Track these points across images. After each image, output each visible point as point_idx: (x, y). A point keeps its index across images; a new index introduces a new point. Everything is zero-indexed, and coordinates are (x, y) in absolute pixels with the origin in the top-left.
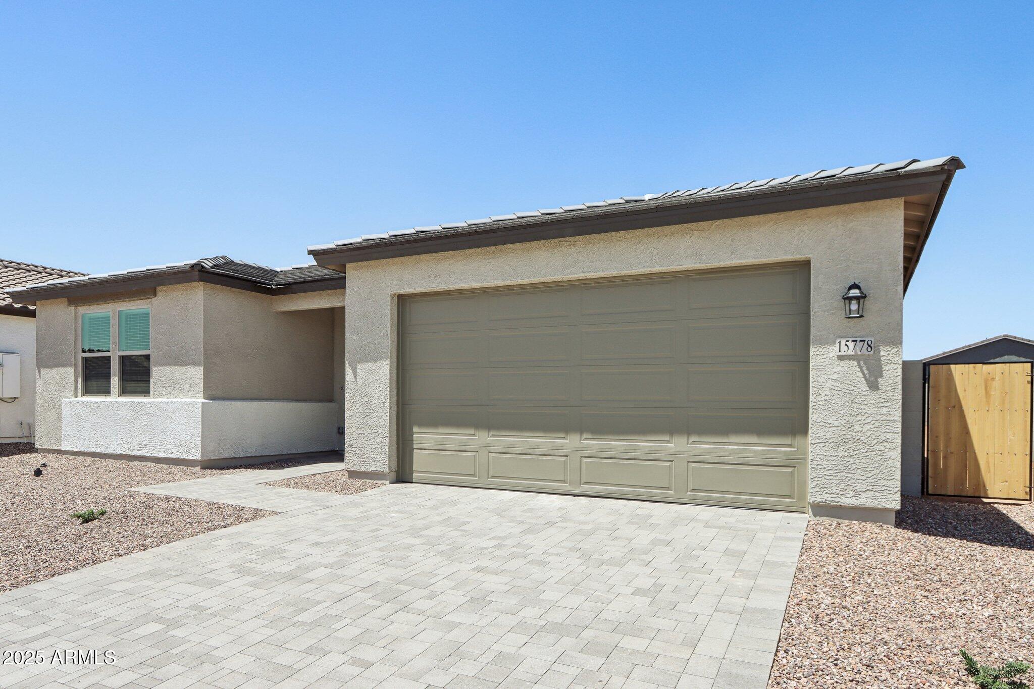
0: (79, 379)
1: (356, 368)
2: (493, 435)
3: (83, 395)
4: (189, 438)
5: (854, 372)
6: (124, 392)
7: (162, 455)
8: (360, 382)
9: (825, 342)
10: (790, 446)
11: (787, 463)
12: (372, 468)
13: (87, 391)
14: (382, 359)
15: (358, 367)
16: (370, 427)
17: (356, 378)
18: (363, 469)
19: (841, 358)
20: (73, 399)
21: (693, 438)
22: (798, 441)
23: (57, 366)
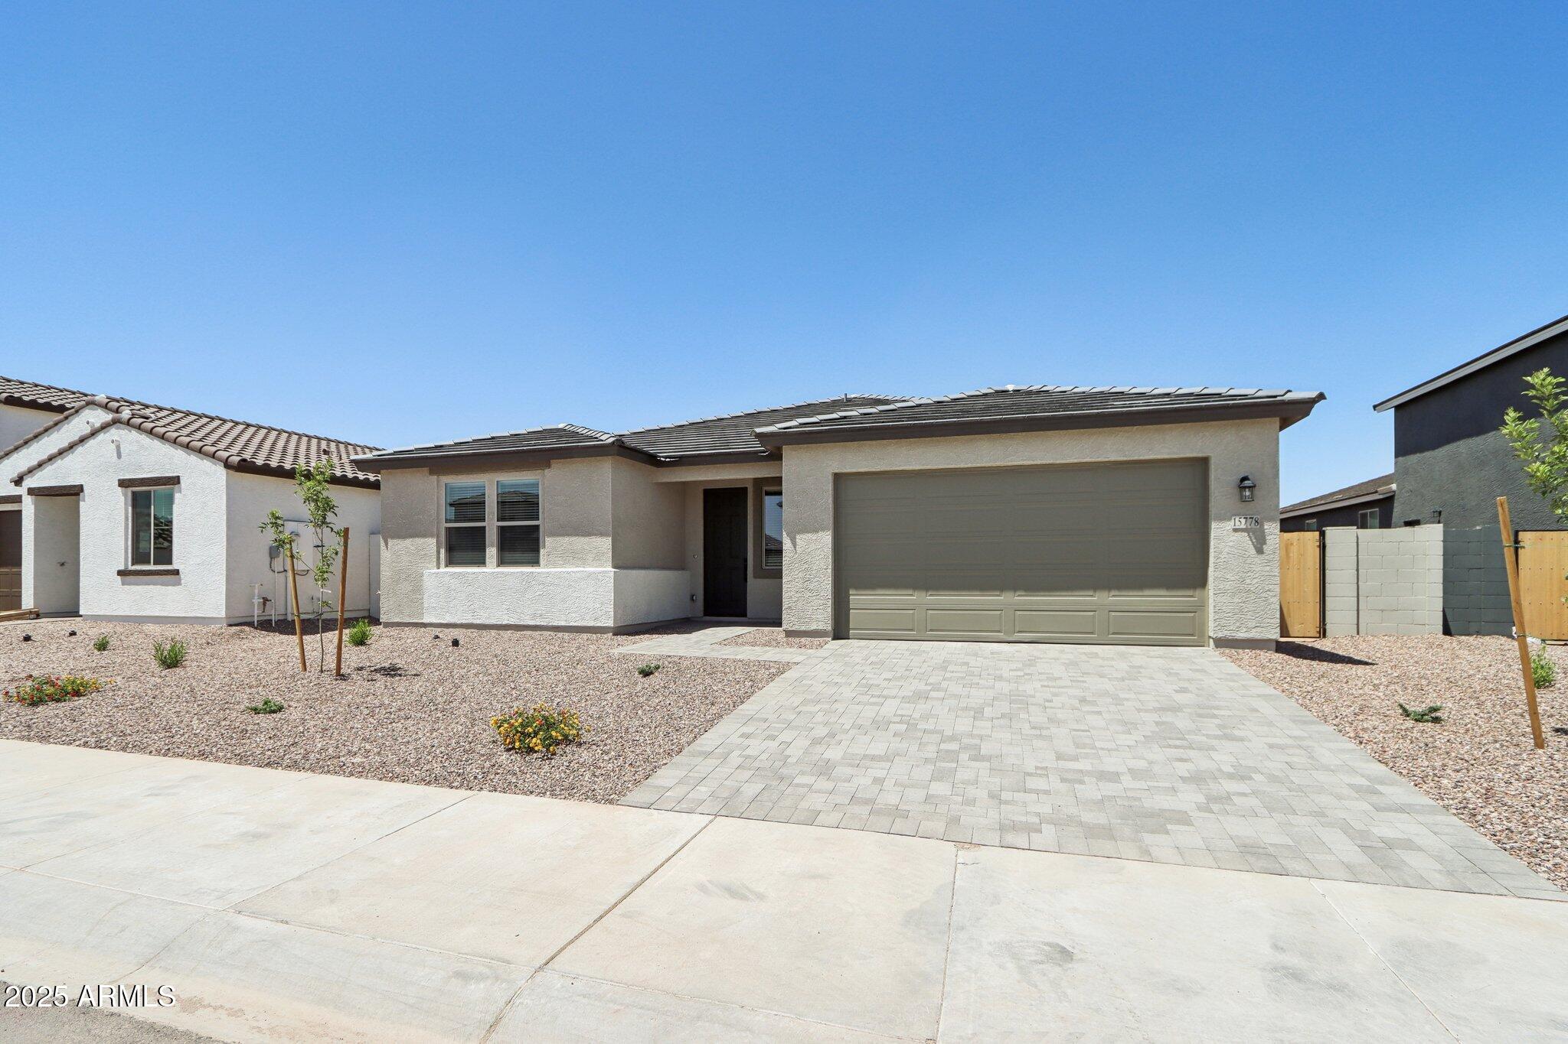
0: (441, 550)
1: (795, 538)
2: (931, 595)
3: (447, 566)
4: (598, 606)
5: (1245, 541)
6: (502, 562)
7: (563, 624)
8: (799, 550)
9: (1222, 518)
10: (1192, 596)
11: (1190, 609)
12: (813, 627)
13: (451, 562)
14: (823, 530)
15: (798, 537)
16: (811, 591)
17: (795, 547)
18: (803, 628)
19: (1236, 530)
20: (435, 570)
21: (1113, 593)
22: (1198, 592)
23: (411, 536)
